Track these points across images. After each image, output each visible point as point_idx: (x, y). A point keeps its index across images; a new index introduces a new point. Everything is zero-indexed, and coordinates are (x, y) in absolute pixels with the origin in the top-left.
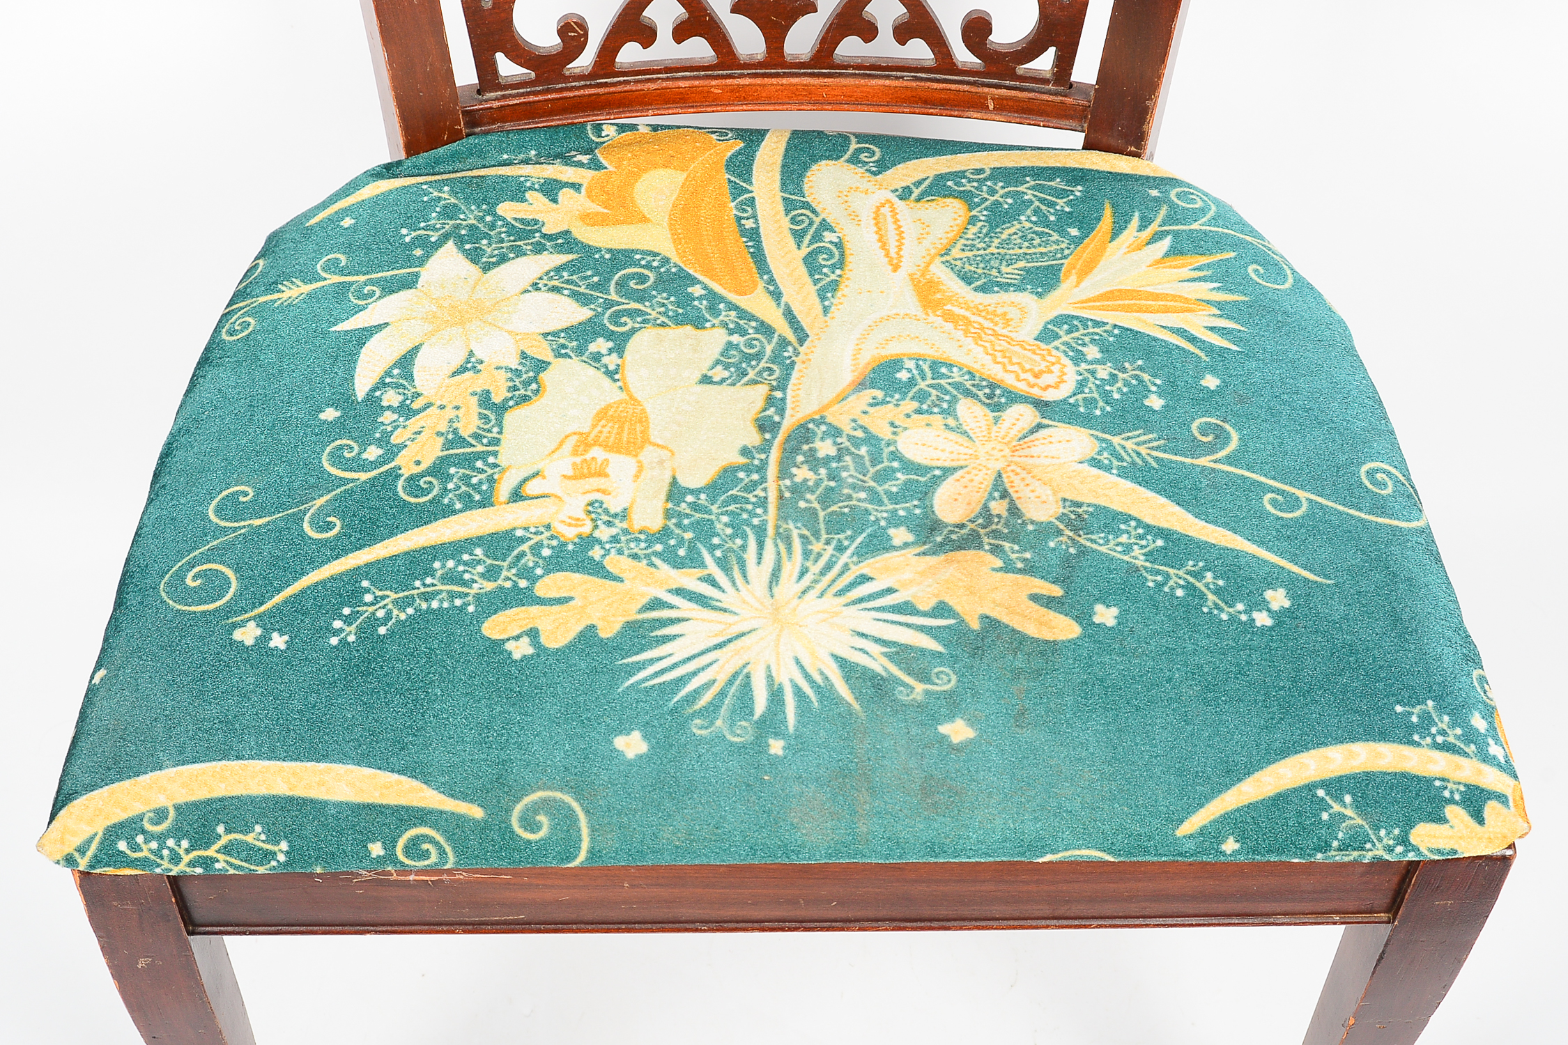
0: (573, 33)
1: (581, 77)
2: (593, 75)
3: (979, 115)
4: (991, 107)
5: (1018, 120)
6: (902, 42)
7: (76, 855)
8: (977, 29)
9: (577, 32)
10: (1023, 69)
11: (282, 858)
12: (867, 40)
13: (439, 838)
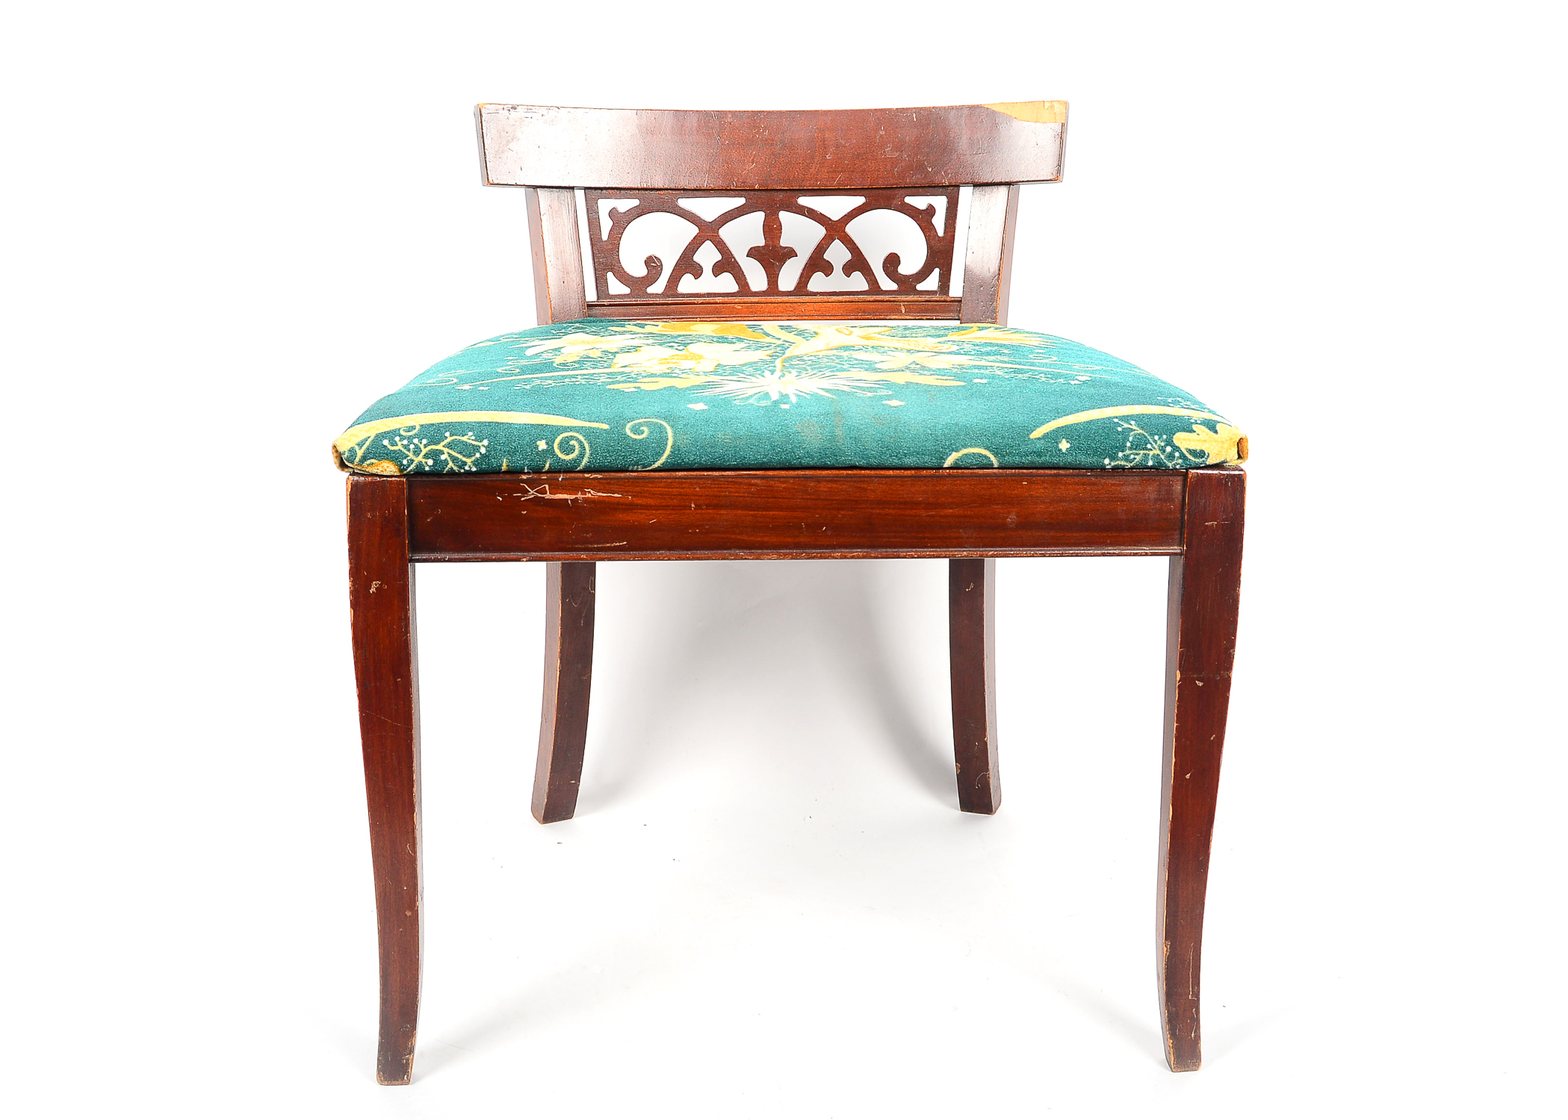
0: (653, 264)
1: (656, 295)
2: (664, 295)
3: (896, 317)
4: (903, 311)
5: (919, 317)
6: (848, 276)
7: (357, 448)
8: (892, 262)
9: (654, 262)
10: (920, 287)
11: (483, 450)
12: (827, 275)
13: (581, 438)
